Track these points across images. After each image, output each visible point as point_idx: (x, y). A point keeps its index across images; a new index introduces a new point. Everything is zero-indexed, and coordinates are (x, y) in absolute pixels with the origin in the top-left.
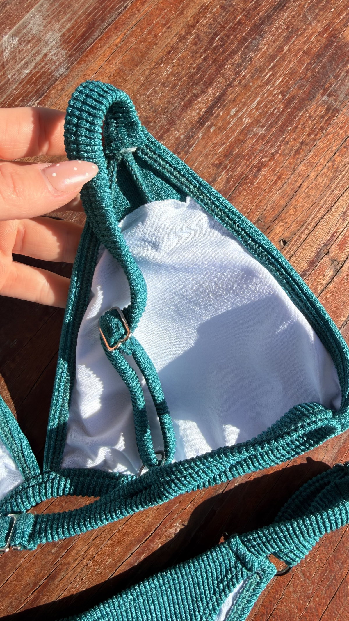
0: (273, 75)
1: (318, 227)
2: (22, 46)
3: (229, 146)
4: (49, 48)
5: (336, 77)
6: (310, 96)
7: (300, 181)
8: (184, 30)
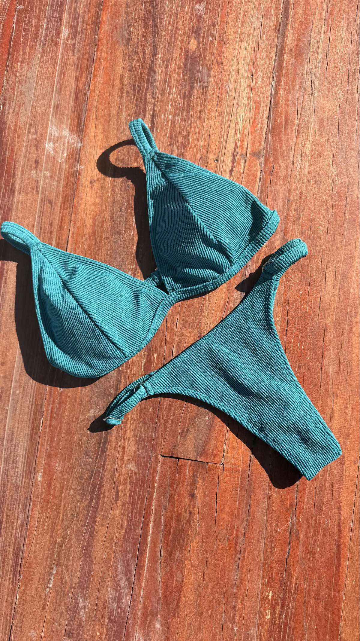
0: (170, 88)
1: (227, 145)
2: (56, 145)
3: (170, 133)
4: (67, 138)
5: (198, 71)
6: (192, 88)
7: (209, 130)
8: (119, 93)
